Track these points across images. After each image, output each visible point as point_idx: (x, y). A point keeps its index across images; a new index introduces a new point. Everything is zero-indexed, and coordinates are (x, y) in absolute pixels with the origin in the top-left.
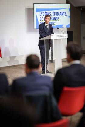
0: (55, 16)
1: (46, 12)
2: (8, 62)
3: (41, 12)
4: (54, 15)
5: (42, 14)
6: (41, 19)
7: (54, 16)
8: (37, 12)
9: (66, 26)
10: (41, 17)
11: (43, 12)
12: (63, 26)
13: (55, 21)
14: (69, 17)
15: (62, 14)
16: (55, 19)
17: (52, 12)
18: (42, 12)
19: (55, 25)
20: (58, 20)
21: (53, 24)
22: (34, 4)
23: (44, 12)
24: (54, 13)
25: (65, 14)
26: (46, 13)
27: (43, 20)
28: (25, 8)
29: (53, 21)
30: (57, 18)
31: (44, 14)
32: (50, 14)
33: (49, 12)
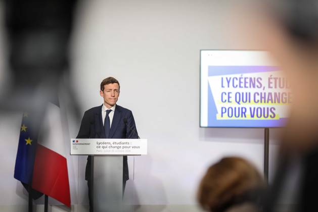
0: (279, 90)
1: (245, 75)
3: (224, 77)
4: (273, 85)
5: (228, 82)
6: (225, 97)
7: (273, 91)
8: (210, 74)
10: (226, 90)
11: (232, 76)
13: (276, 105)
16: (278, 99)
17: (265, 76)
18: (229, 77)
19: (277, 118)
21: (270, 113)
22: (201, 50)
23: (238, 76)
24: (273, 81)
26: (243, 80)
27: (233, 99)
29: (270, 105)
30: (284, 96)
31: (237, 83)
32: (257, 84)
33: (254, 75)
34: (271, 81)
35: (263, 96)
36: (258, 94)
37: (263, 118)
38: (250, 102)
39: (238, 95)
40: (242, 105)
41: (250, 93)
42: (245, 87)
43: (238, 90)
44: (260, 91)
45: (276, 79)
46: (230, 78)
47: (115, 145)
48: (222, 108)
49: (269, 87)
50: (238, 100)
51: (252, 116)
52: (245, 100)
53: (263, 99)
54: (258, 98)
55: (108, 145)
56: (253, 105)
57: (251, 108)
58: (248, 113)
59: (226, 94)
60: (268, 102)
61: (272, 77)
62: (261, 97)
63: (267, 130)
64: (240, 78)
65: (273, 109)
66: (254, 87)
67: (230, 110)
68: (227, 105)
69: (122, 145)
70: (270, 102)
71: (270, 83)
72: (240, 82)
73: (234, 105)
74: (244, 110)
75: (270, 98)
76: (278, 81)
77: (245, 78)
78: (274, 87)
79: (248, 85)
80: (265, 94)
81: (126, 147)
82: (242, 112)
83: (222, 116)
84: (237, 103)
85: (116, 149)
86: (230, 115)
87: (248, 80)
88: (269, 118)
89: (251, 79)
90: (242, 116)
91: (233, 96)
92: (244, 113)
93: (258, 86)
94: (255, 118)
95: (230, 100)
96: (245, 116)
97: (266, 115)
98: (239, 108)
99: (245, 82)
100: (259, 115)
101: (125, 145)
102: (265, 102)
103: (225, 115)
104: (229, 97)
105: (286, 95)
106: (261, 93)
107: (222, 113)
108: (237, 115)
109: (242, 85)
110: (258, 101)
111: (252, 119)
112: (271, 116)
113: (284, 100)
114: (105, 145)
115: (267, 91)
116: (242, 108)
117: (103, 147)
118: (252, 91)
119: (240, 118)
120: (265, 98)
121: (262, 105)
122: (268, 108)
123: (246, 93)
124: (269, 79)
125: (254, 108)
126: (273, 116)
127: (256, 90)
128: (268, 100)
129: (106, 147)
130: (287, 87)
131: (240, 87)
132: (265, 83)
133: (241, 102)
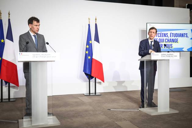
0: (174, 38)
2: (114, 87)
4: (172, 36)
7: (172, 38)
9: (187, 49)
11: (158, 33)
12: (183, 50)
13: (172, 43)
14: (190, 39)
15: (182, 35)
16: (173, 41)
17: (169, 33)
19: (173, 48)
20: (177, 41)
21: (171, 46)
22: (147, 23)
24: (172, 34)
25: (185, 35)
28: (140, 30)
29: (171, 43)
30: (175, 40)
31: (159, 35)
32: (166, 35)
33: (165, 32)
34: (171, 34)
38: (164, 42)
42: (162, 37)
44: (167, 38)
47: (168, 55)
49: (170, 37)
54: (167, 41)
55: (166, 55)
57: (164, 44)
62: (168, 40)
66: (165, 37)
69: (170, 55)
71: (171, 35)
72: (161, 35)
75: (171, 41)
76: (173, 34)
79: (163, 36)
81: (172, 56)
85: (168, 57)
87: (163, 34)
97: (169, 47)
99: (162, 35)
101: (171, 55)
109: (161, 36)
111: (165, 48)
114: (164, 55)
115: (170, 38)
116: (161, 44)
117: (164, 56)
118: (165, 38)
121: (168, 43)
123: (163, 39)
127: (166, 38)
129: (165, 56)
130: (176, 37)
131: (161, 37)
132: (169, 35)
133: (161, 42)
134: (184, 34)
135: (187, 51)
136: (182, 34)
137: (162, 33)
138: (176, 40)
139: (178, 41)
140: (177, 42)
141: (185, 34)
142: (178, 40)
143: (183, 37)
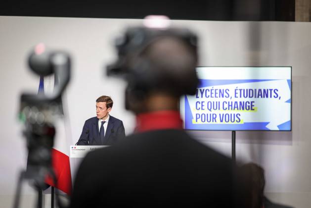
0: (243, 100)
1: (215, 87)
4: (238, 95)
5: (202, 93)
6: (199, 106)
7: (239, 100)
9: (279, 126)
10: (200, 100)
11: (205, 88)
12: (269, 127)
13: (241, 112)
14: (287, 102)
15: (265, 94)
16: (242, 106)
17: (232, 88)
18: (202, 89)
19: (242, 122)
21: (236, 119)
23: (210, 88)
24: (238, 92)
25: (273, 94)
26: (213, 92)
27: (205, 107)
29: (236, 112)
31: (209, 93)
32: (225, 94)
33: (223, 87)
35: (230, 104)
36: (226, 103)
37: (230, 123)
38: (219, 109)
39: (210, 103)
40: (213, 111)
41: (219, 102)
42: (216, 97)
43: (210, 99)
44: (228, 100)
45: (241, 90)
46: (204, 90)
48: (197, 114)
49: (236, 97)
50: (209, 108)
51: (222, 121)
52: (215, 108)
53: (230, 107)
54: (226, 106)
56: (222, 112)
57: (220, 115)
58: (218, 119)
59: (199, 103)
60: (234, 109)
61: (238, 88)
62: (229, 106)
63: (234, 132)
64: (211, 90)
65: (238, 115)
66: (223, 96)
67: (203, 116)
68: (200, 112)
70: (236, 109)
71: (236, 93)
72: (211, 93)
73: (206, 112)
74: (214, 116)
75: (236, 106)
76: (242, 91)
77: (216, 90)
78: (239, 97)
79: (218, 95)
80: (232, 102)
82: (213, 118)
83: (197, 121)
84: (209, 111)
86: (203, 120)
87: (218, 92)
88: (235, 123)
89: (220, 90)
90: (213, 121)
91: (205, 104)
92: (215, 118)
93: (226, 96)
94: (224, 122)
95: (203, 108)
96: (216, 121)
97: (233, 120)
98: (210, 114)
99: (216, 93)
100: (227, 120)
102: (232, 109)
103: (200, 120)
104: (202, 106)
105: (249, 103)
106: (229, 102)
107: (197, 118)
108: (209, 120)
109: (213, 95)
110: (226, 108)
111: (221, 123)
112: (237, 121)
113: (247, 108)
115: (234, 100)
116: (213, 114)
118: (221, 100)
119: (211, 123)
120: (232, 106)
121: (230, 112)
122: (234, 115)
123: (217, 102)
124: (236, 90)
125: (223, 115)
126: (238, 120)
127: (225, 99)
128: (235, 107)
130: (250, 97)
131: (211, 97)
132: (232, 93)
133: (212, 109)
134: (269, 92)
135: (278, 129)
136: (264, 90)
137: (214, 88)
138: (250, 105)
139: (253, 107)
140: (252, 109)
141: (271, 90)
142: (253, 104)
143: (267, 97)
